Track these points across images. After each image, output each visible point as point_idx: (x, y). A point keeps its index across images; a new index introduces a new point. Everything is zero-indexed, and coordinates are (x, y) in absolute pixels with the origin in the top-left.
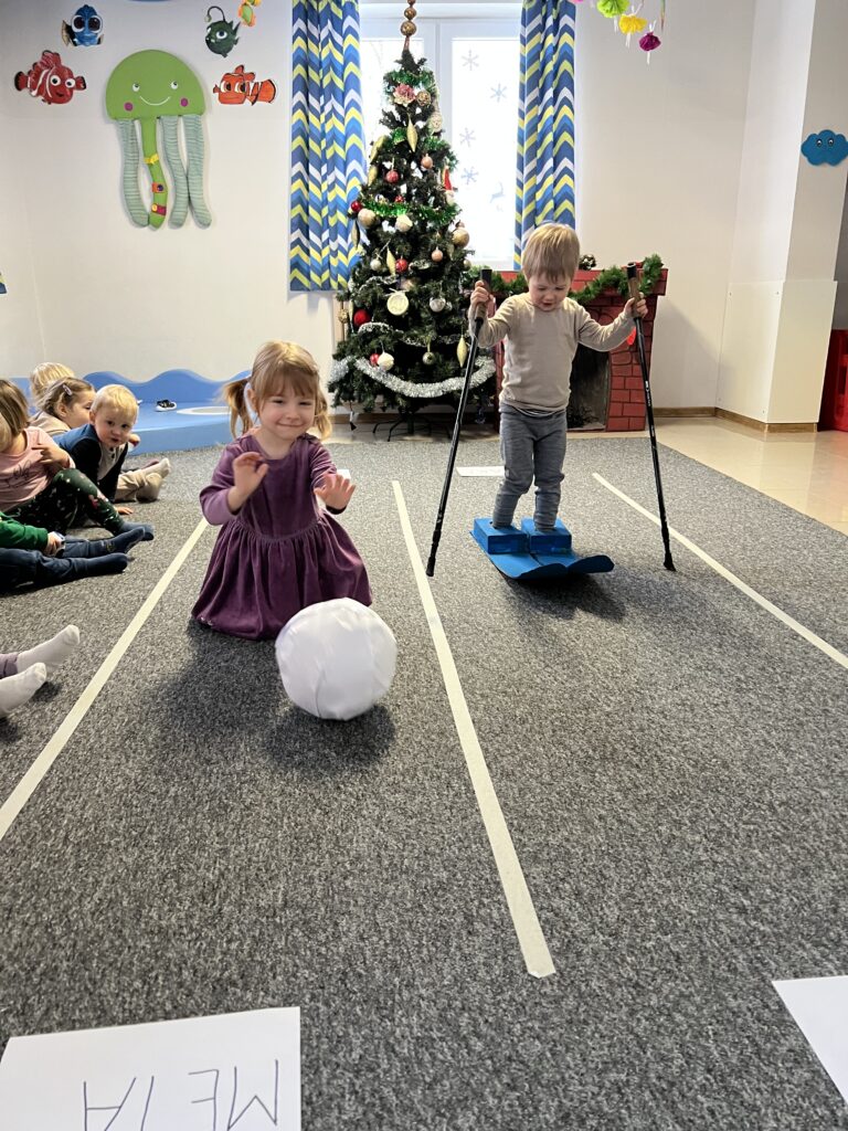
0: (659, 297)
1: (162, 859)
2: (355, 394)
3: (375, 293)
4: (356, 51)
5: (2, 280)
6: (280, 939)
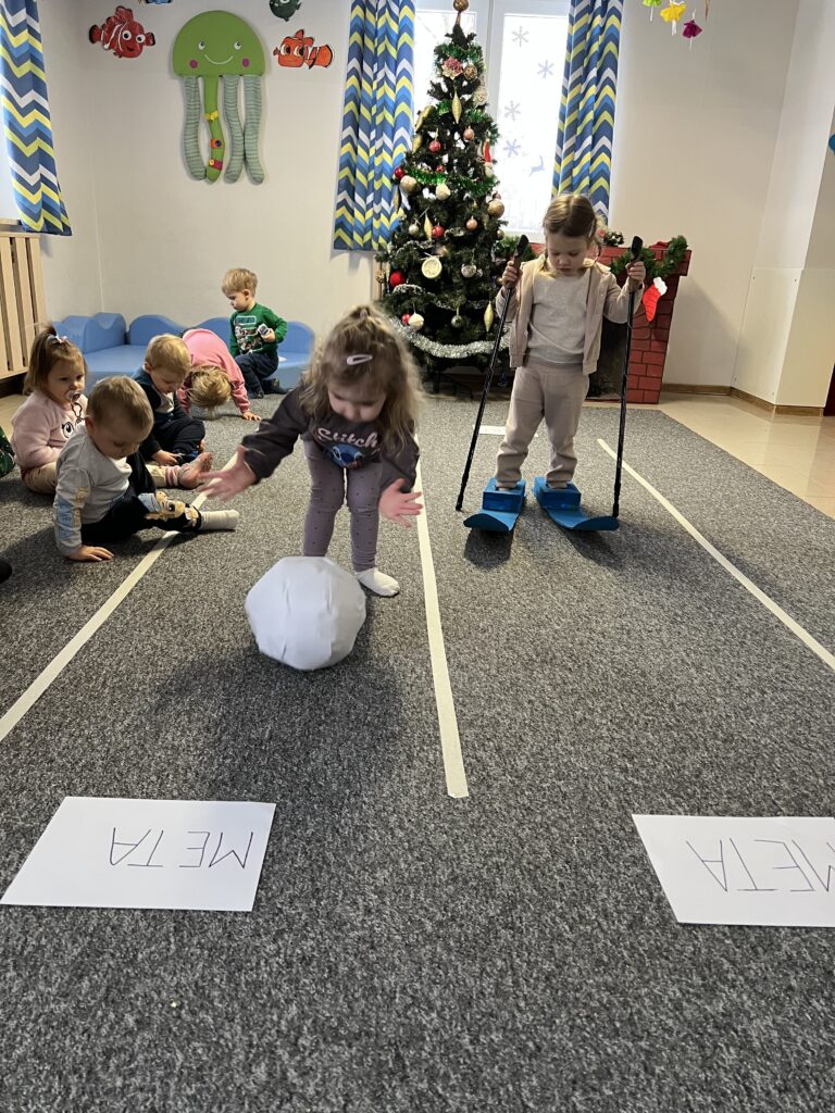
0: (681, 277)
1: (178, 702)
3: (411, 256)
4: (411, 24)
5: (70, 223)
6: (263, 760)
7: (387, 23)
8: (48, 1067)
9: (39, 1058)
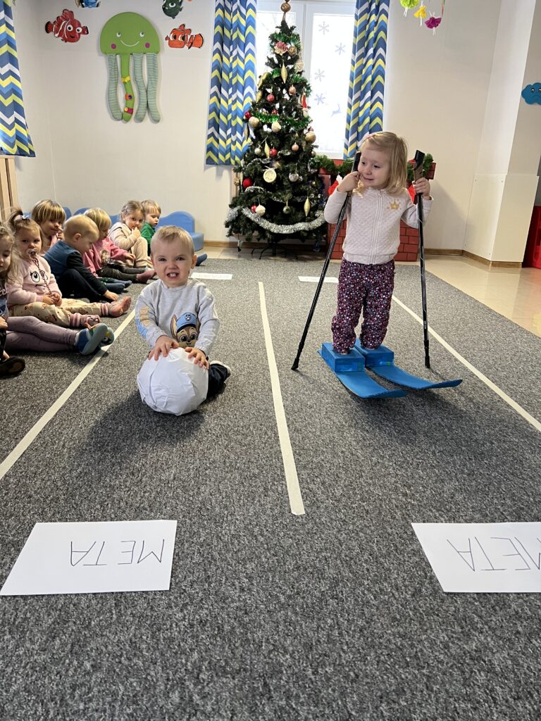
2: (241, 230)
3: (256, 169)
4: (254, 19)
5: (33, 149)
6: (170, 493)
7: (238, 20)
8: (34, 698)
9: (28, 692)
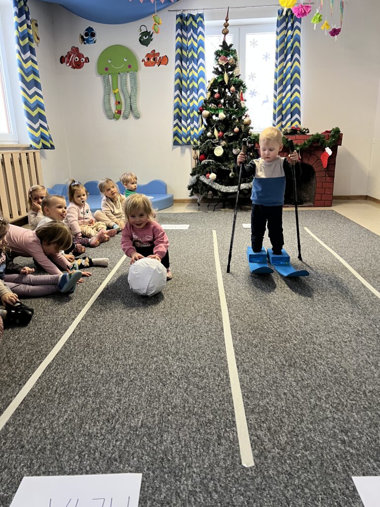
0: (339, 146)
1: (93, 402)
2: (199, 191)
3: (209, 147)
4: (203, 42)
5: (53, 144)
6: (138, 441)
7: (192, 43)
